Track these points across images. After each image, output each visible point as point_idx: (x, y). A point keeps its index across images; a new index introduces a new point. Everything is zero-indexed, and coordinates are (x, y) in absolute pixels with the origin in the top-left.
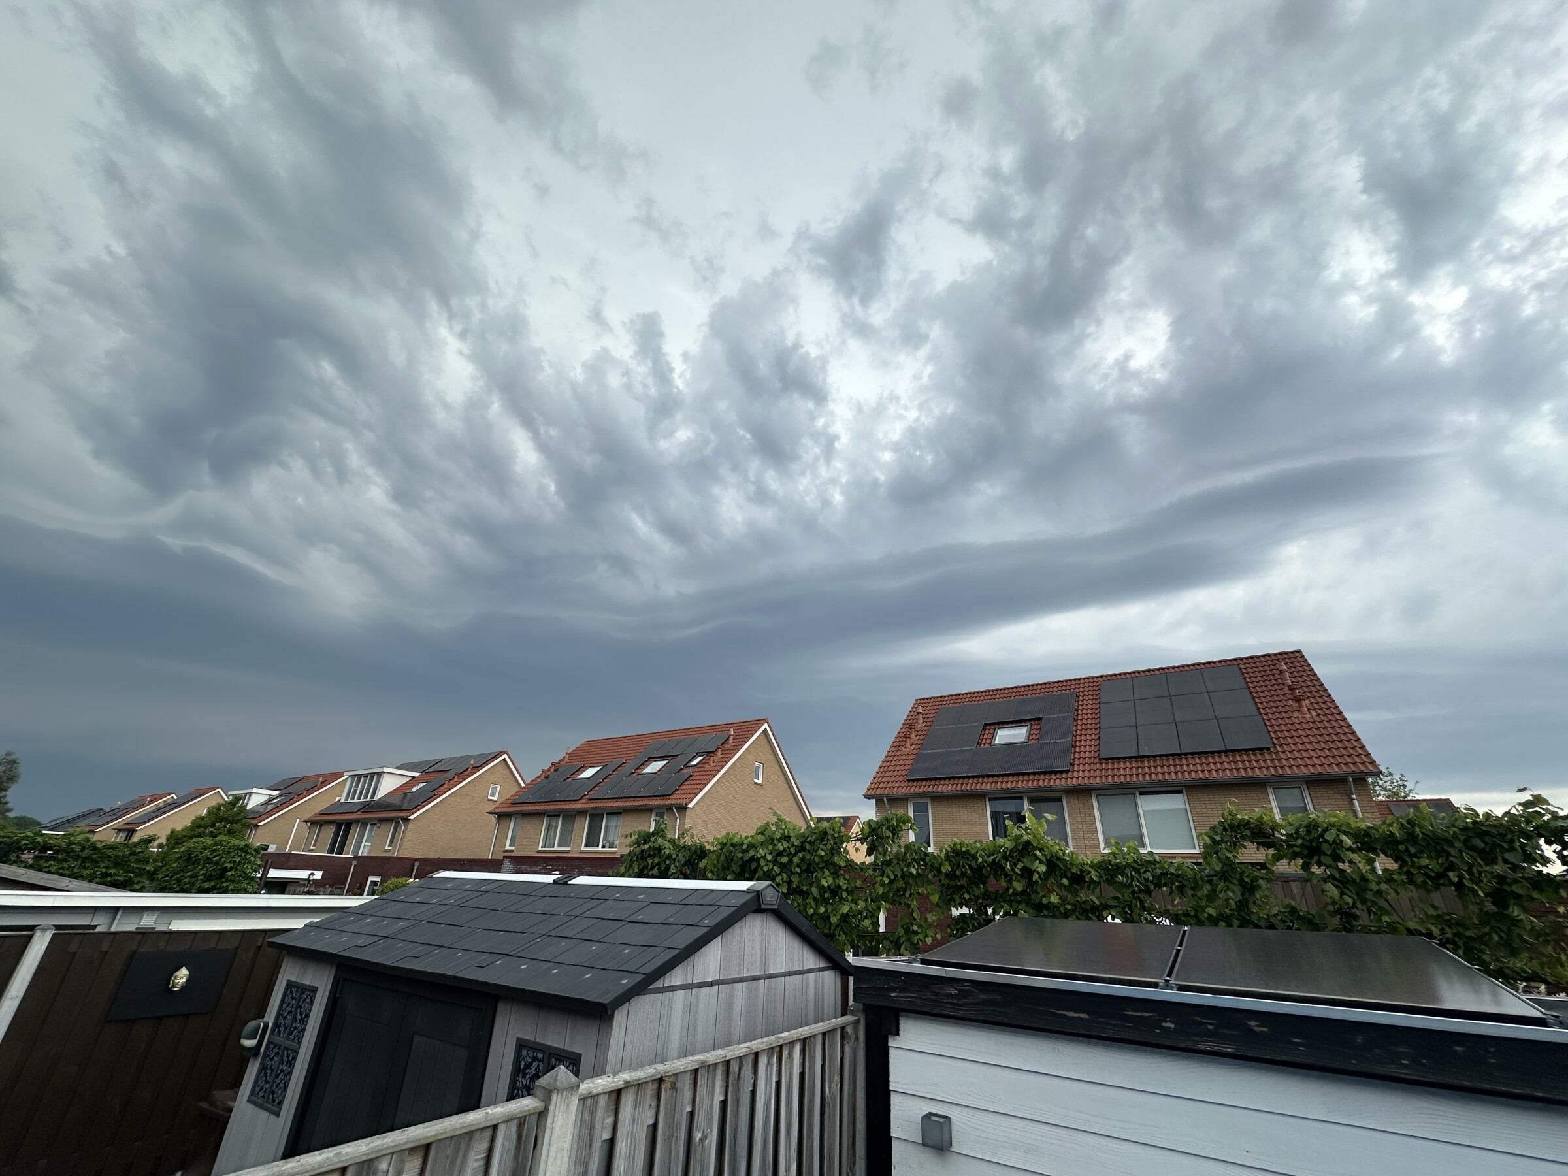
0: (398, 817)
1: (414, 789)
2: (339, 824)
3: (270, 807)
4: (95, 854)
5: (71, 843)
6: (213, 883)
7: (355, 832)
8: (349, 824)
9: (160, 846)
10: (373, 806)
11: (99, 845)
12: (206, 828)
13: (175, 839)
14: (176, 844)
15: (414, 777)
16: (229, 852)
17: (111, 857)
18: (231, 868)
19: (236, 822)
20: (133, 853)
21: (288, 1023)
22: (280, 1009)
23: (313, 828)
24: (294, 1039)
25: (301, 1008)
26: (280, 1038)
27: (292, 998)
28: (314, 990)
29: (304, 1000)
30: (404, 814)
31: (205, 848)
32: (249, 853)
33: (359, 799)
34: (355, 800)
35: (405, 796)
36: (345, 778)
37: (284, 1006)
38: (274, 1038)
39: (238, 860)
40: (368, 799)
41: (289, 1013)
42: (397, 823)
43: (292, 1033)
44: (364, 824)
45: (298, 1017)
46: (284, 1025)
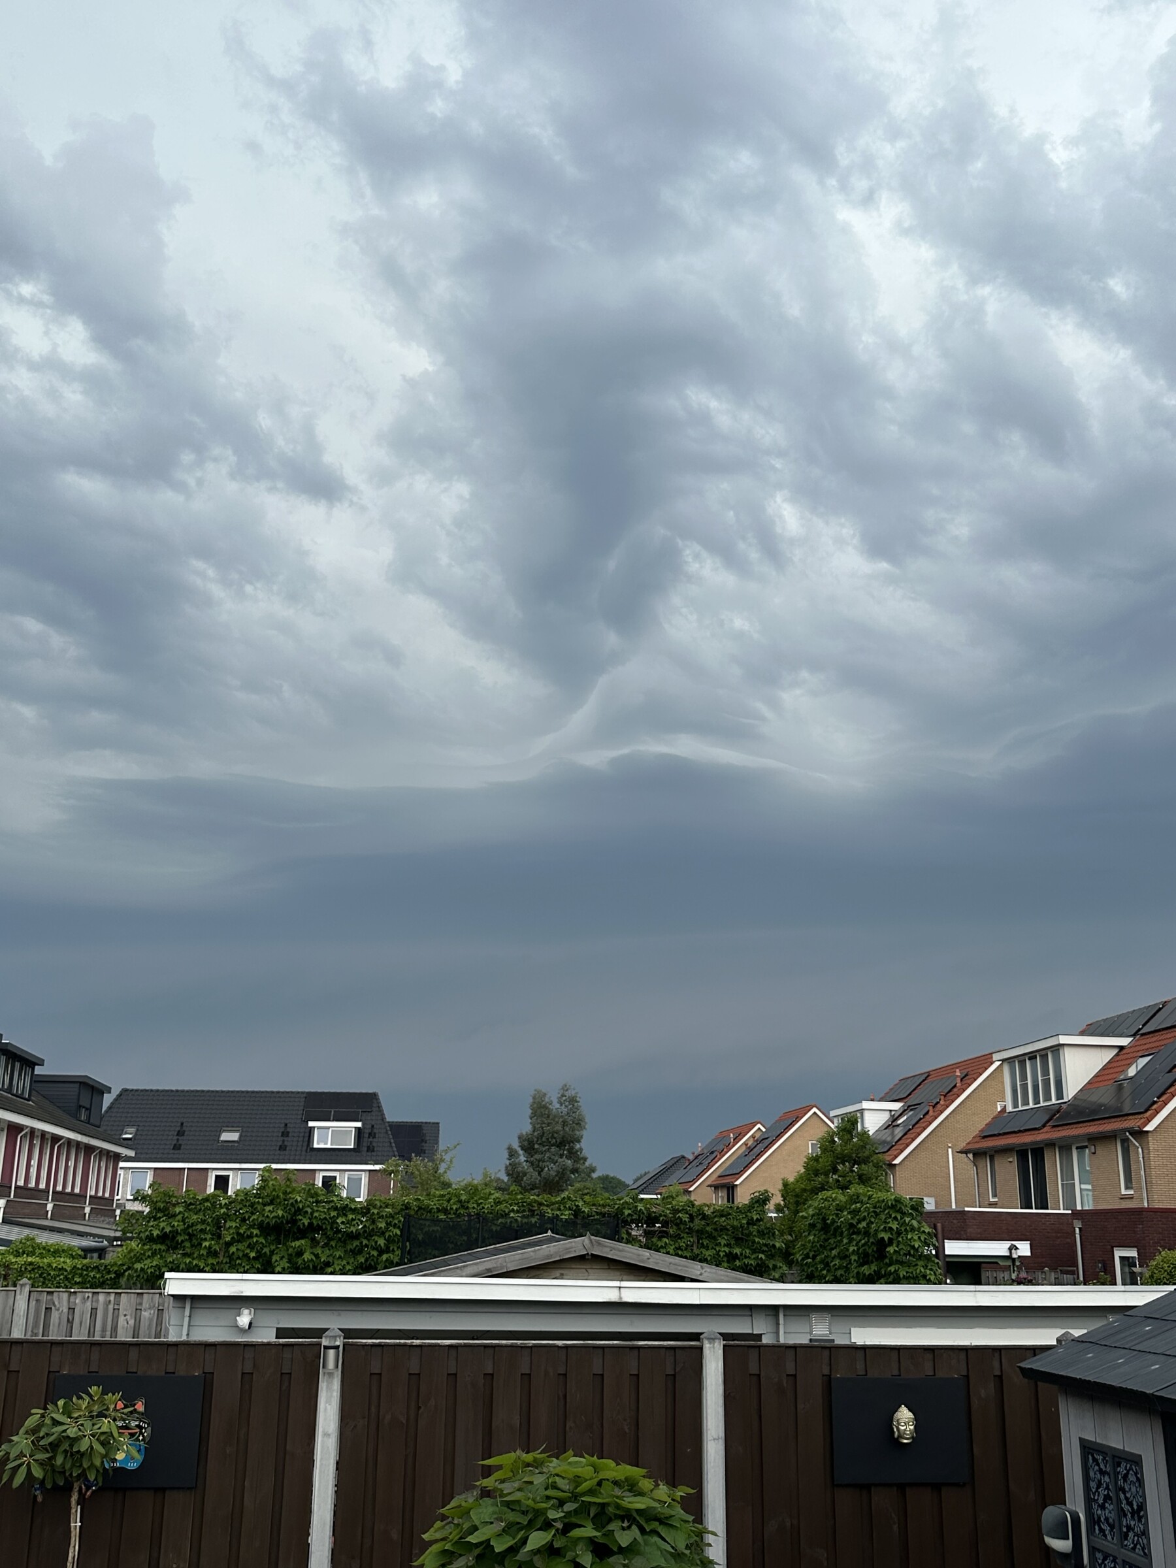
0: (1124, 1131)
1: (1132, 1072)
2: (1022, 1154)
3: (899, 1132)
4: (708, 1225)
5: (675, 1211)
6: (874, 1267)
7: (1054, 1164)
8: (1038, 1152)
9: (778, 1209)
10: (1067, 1114)
11: (708, 1211)
12: (826, 1174)
13: (795, 1195)
14: (797, 1203)
15: (1121, 1048)
16: (877, 1214)
17: (728, 1230)
18: (891, 1241)
19: (865, 1161)
20: (751, 1222)
21: (1112, 1516)
22: (1087, 1489)
23: (981, 1163)
24: (1134, 1549)
25: (1124, 1492)
26: (1110, 1543)
27: (1102, 1472)
28: (1136, 1461)
29: (1125, 1477)
30: (1132, 1123)
31: (840, 1209)
32: (904, 1214)
33: (1037, 1101)
34: (1031, 1105)
35: (1120, 1088)
36: (998, 1063)
37: (1093, 1485)
38: (1100, 1542)
39: (895, 1226)
40: (1054, 1101)
41: (1107, 1498)
42: (1125, 1142)
43: (1126, 1537)
44: (1065, 1148)
45: (1126, 1507)
46: (1107, 1519)
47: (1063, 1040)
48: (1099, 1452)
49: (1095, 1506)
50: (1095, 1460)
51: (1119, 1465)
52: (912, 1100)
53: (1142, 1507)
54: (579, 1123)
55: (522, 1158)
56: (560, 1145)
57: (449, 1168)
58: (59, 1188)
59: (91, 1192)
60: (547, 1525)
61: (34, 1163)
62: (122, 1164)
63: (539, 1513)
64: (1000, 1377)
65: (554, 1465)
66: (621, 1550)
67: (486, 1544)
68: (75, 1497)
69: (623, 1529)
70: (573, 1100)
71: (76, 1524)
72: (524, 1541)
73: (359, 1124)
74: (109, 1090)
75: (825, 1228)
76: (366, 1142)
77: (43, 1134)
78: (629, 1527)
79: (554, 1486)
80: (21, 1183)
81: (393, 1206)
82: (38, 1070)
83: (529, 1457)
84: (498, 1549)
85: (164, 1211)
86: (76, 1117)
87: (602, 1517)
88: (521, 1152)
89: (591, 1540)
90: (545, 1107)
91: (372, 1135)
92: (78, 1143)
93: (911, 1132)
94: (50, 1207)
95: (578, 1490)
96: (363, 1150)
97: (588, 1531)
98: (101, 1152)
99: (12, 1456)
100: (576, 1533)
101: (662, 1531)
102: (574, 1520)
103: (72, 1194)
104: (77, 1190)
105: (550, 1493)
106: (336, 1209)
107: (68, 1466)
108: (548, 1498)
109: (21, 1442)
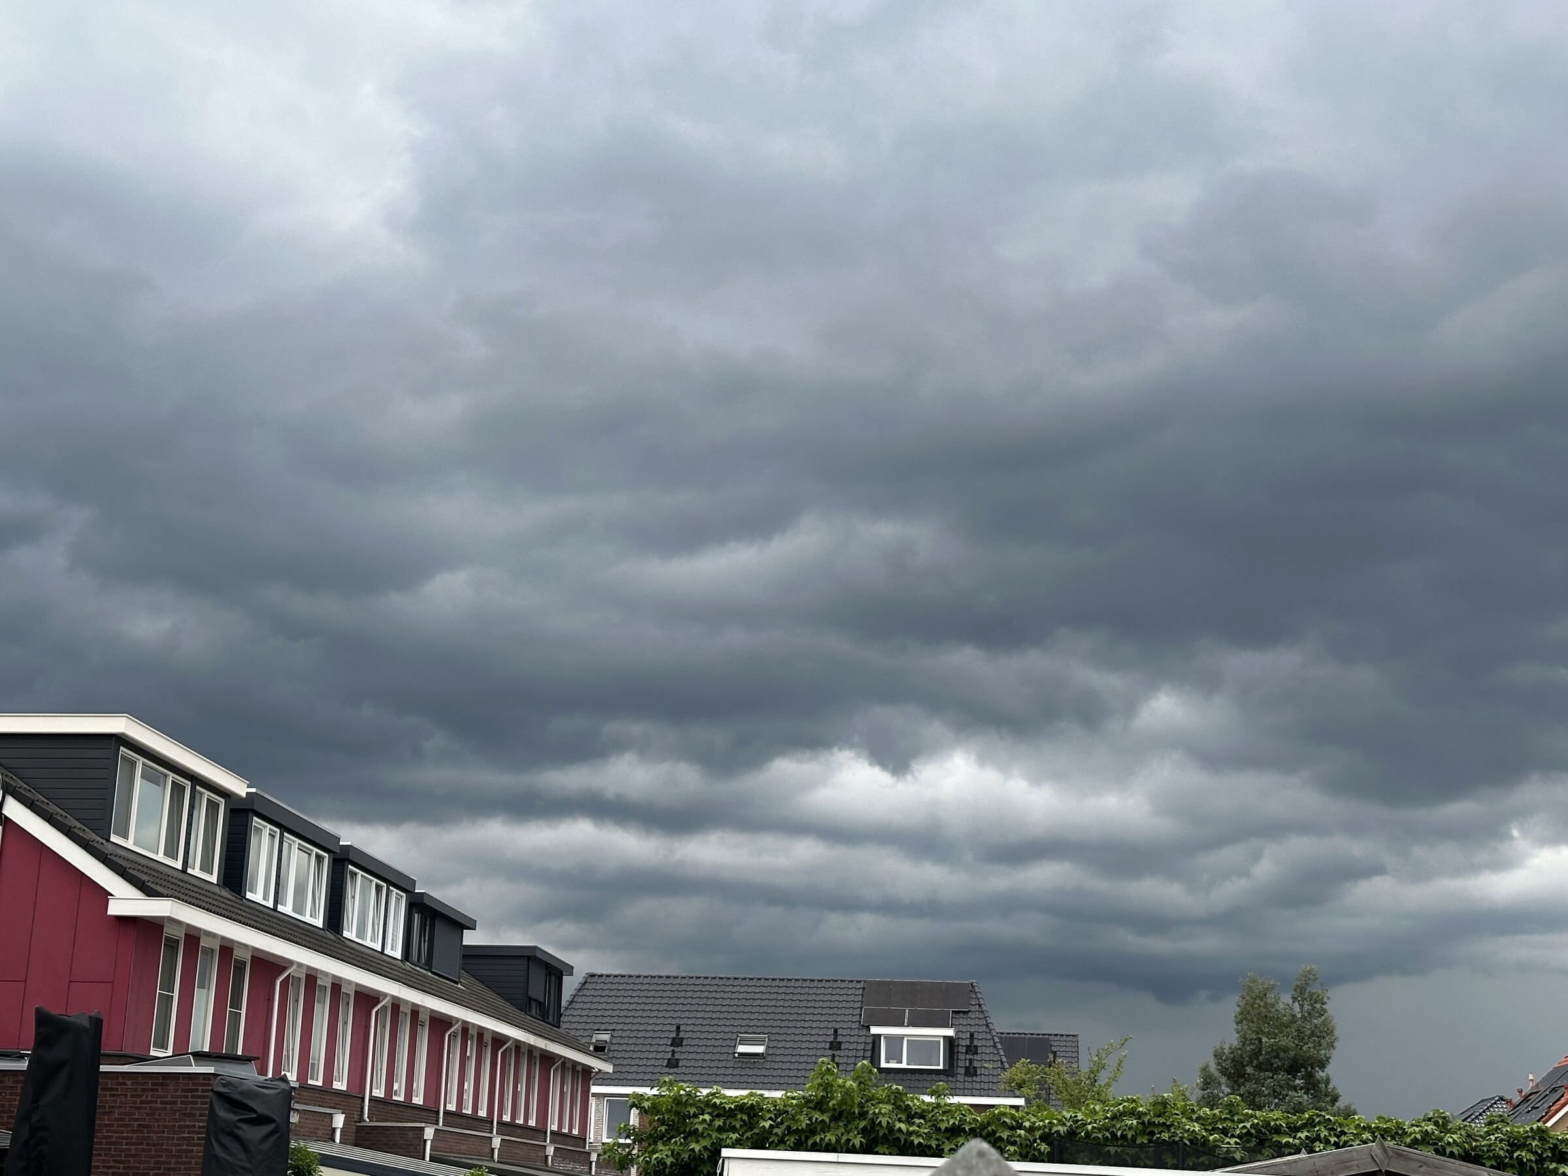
55: (1226, 1088)
56: (1290, 1069)
57: (1114, 1077)
58: (508, 1119)
59: (553, 1126)
62: (595, 1089)
73: (950, 1032)
74: (570, 970)
76: (962, 1060)
77: (481, 1031)
80: (452, 1106)
86: (525, 1007)
90: (1265, 1006)
91: (972, 1049)
92: (531, 1049)
94: (497, 1142)
96: (958, 1072)
98: (563, 1063)
103: (526, 1128)
104: (533, 1123)
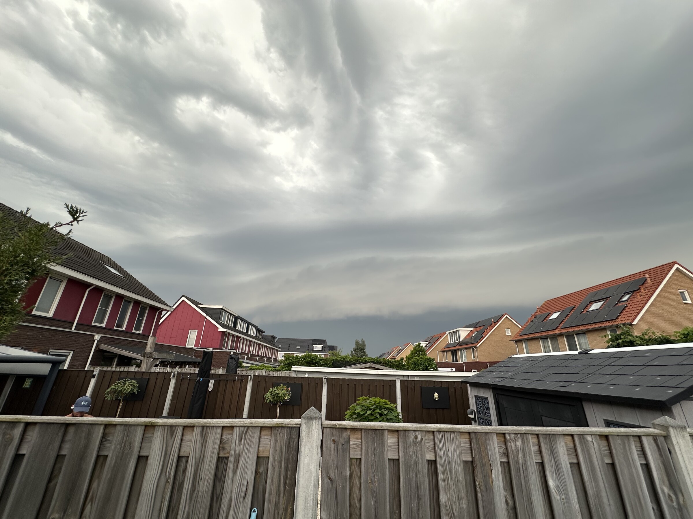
0: (473, 347)
1: (474, 335)
2: (452, 351)
3: (427, 348)
4: (392, 363)
5: (385, 361)
7: (459, 353)
8: (455, 351)
9: (405, 361)
10: (461, 344)
11: (392, 361)
12: (415, 354)
13: (408, 358)
14: (409, 360)
15: (471, 330)
18: (428, 366)
19: (422, 351)
20: (400, 363)
21: (482, 410)
22: (476, 405)
23: (444, 353)
24: (487, 416)
25: (484, 405)
26: (482, 416)
27: (479, 402)
28: (487, 398)
29: (484, 402)
30: (474, 345)
31: (418, 360)
32: (431, 361)
33: (455, 341)
34: (454, 342)
35: (471, 338)
36: (447, 334)
37: (478, 404)
38: (480, 416)
39: (429, 363)
40: (458, 341)
41: (481, 407)
42: (473, 349)
43: (485, 414)
44: (461, 350)
45: (485, 408)
46: (481, 411)
47: (460, 329)
48: (478, 397)
49: (478, 408)
50: (478, 399)
51: (483, 400)
52: (430, 341)
53: (489, 408)
54: (365, 346)
55: (354, 353)
56: (361, 350)
57: (341, 353)
58: (267, 356)
59: (273, 357)
60: (370, 409)
61: (263, 352)
62: (279, 352)
63: (368, 407)
64: (455, 387)
65: (370, 399)
66: (385, 415)
67: (359, 413)
68: (278, 406)
69: (385, 410)
70: (364, 341)
71: (278, 411)
72: (366, 412)
73: (322, 346)
74: (277, 338)
75: (415, 364)
76: (324, 349)
77: (265, 345)
78: (386, 410)
79: (371, 402)
80: (261, 355)
81: (331, 359)
82: (264, 334)
83: (366, 397)
84: (361, 413)
85: (288, 359)
86: (270, 342)
87: (381, 408)
88: (353, 351)
89: (378, 413)
90: (358, 343)
91: (325, 348)
92: (271, 348)
93: (430, 347)
94: (266, 359)
95: (376, 403)
96: (323, 350)
97: (378, 411)
98: (275, 349)
99: (267, 397)
100: (376, 411)
101: (392, 411)
102: (375, 409)
103: (270, 357)
104: (271, 357)
105: (370, 403)
106: (320, 359)
107: (277, 399)
108: (370, 405)
109: (268, 394)
